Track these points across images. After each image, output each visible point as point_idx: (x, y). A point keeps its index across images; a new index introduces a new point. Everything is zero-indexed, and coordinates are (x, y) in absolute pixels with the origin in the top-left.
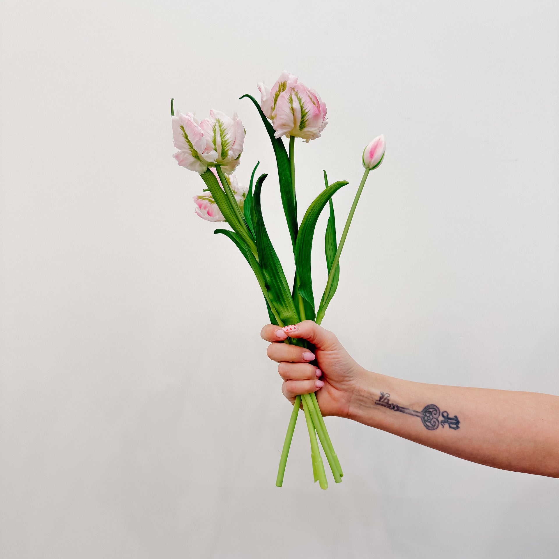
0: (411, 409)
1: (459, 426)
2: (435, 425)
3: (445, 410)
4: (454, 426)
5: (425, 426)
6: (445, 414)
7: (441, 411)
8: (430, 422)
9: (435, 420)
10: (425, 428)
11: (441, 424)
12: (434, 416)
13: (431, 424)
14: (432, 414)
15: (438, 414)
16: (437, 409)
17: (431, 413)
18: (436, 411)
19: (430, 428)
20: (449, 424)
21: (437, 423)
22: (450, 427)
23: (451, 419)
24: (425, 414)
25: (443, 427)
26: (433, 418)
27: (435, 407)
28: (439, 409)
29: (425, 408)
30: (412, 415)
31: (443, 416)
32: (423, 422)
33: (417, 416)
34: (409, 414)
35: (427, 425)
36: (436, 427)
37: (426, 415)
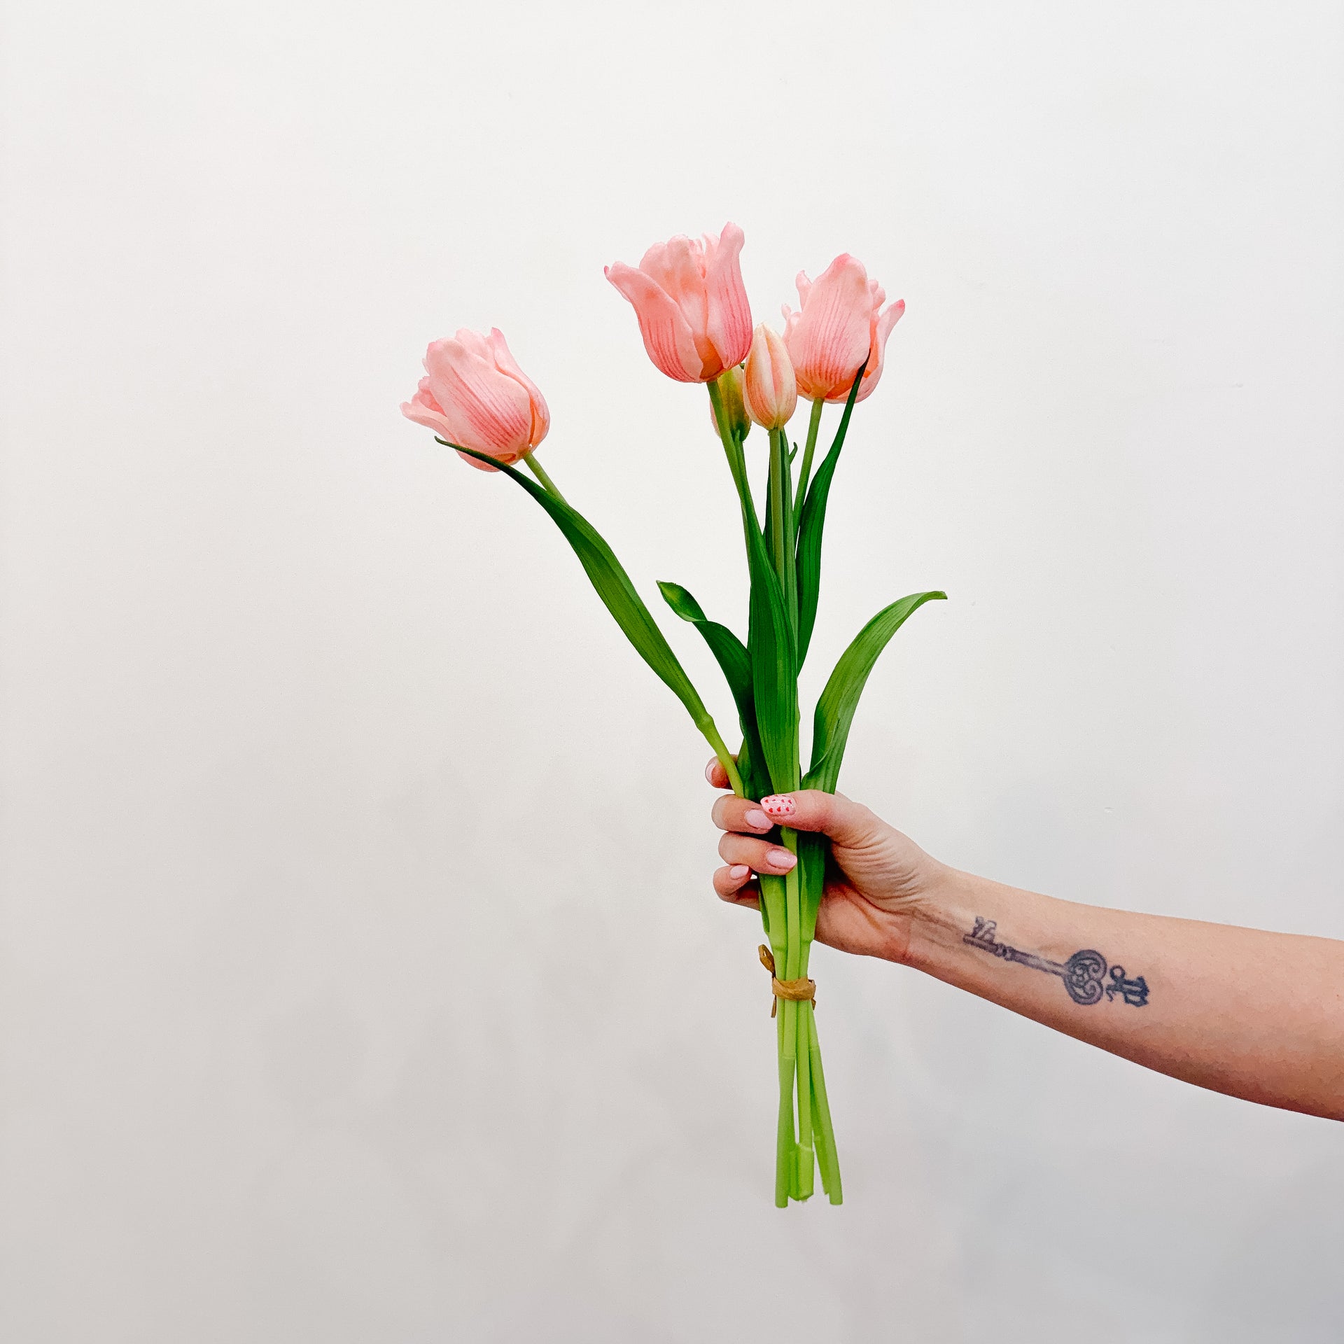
0: (1042, 956)
1: (1148, 998)
2: (1093, 995)
3: (1117, 963)
4: (1137, 999)
5: (1071, 996)
6: (1118, 973)
7: (1110, 966)
8: (1083, 987)
9: (1095, 984)
10: (1070, 999)
11: (1108, 993)
12: (1093, 974)
13: (1084, 992)
14: (1088, 971)
15: (1101, 971)
16: (1101, 961)
17: (1085, 968)
18: (1098, 964)
19: (1083, 1000)
20: (1125, 993)
21: (1098, 990)
22: (1127, 1001)
23: (1130, 983)
24: (1072, 969)
25: (1112, 999)
26: (1091, 978)
27: (1096, 957)
28: (1103, 960)
29: (1074, 956)
30: (1045, 970)
31: (1113, 976)
32: (1067, 988)
33: (1056, 973)
34: (1038, 967)
35: (1076, 993)
36: (1095, 998)
37: (1074, 973)
